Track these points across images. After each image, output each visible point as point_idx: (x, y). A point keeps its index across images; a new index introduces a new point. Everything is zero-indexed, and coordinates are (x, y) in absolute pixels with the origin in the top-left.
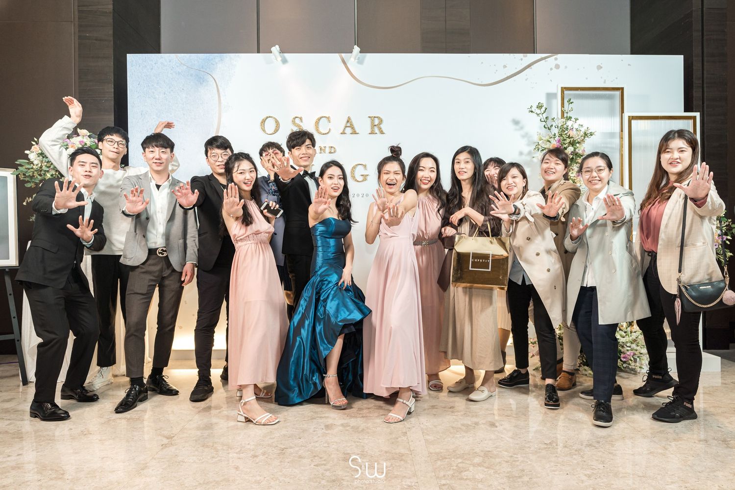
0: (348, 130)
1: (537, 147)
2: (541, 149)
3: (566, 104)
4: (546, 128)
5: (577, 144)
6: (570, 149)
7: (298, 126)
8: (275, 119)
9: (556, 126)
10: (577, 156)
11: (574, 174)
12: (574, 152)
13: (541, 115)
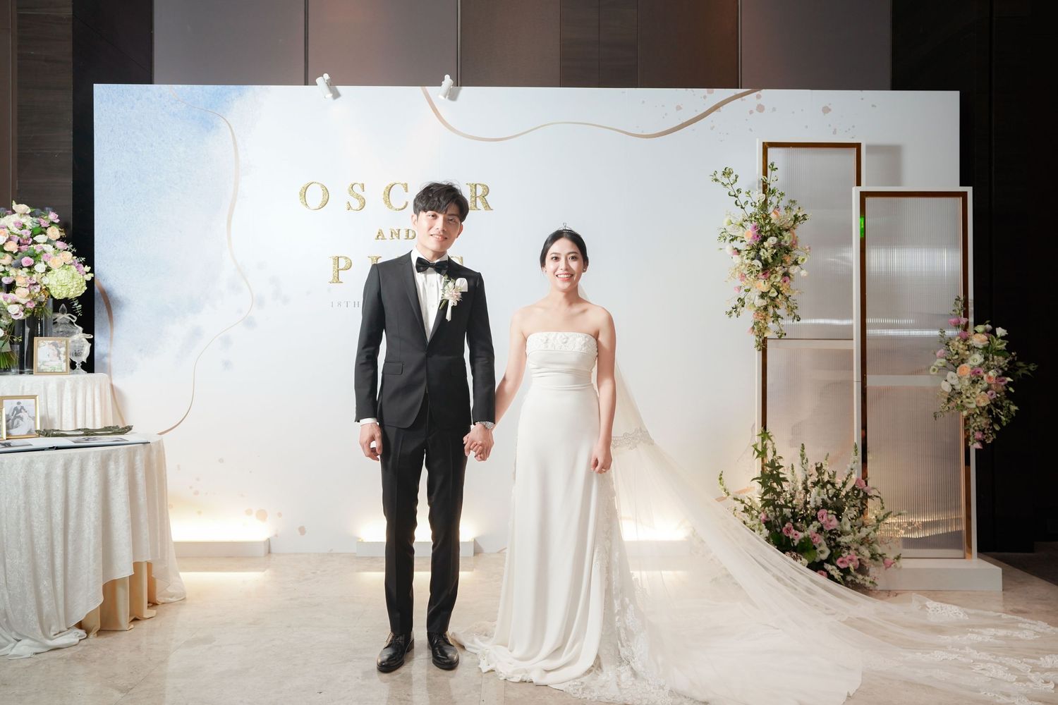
1: (723, 235)
2: (728, 238)
3: (769, 170)
4: (737, 205)
5: (784, 233)
6: (772, 240)
7: (358, 197)
8: (323, 186)
9: (753, 204)
10: (783, 251)
11: (779, 279)
12: (778, 246)
13: (729, 186)
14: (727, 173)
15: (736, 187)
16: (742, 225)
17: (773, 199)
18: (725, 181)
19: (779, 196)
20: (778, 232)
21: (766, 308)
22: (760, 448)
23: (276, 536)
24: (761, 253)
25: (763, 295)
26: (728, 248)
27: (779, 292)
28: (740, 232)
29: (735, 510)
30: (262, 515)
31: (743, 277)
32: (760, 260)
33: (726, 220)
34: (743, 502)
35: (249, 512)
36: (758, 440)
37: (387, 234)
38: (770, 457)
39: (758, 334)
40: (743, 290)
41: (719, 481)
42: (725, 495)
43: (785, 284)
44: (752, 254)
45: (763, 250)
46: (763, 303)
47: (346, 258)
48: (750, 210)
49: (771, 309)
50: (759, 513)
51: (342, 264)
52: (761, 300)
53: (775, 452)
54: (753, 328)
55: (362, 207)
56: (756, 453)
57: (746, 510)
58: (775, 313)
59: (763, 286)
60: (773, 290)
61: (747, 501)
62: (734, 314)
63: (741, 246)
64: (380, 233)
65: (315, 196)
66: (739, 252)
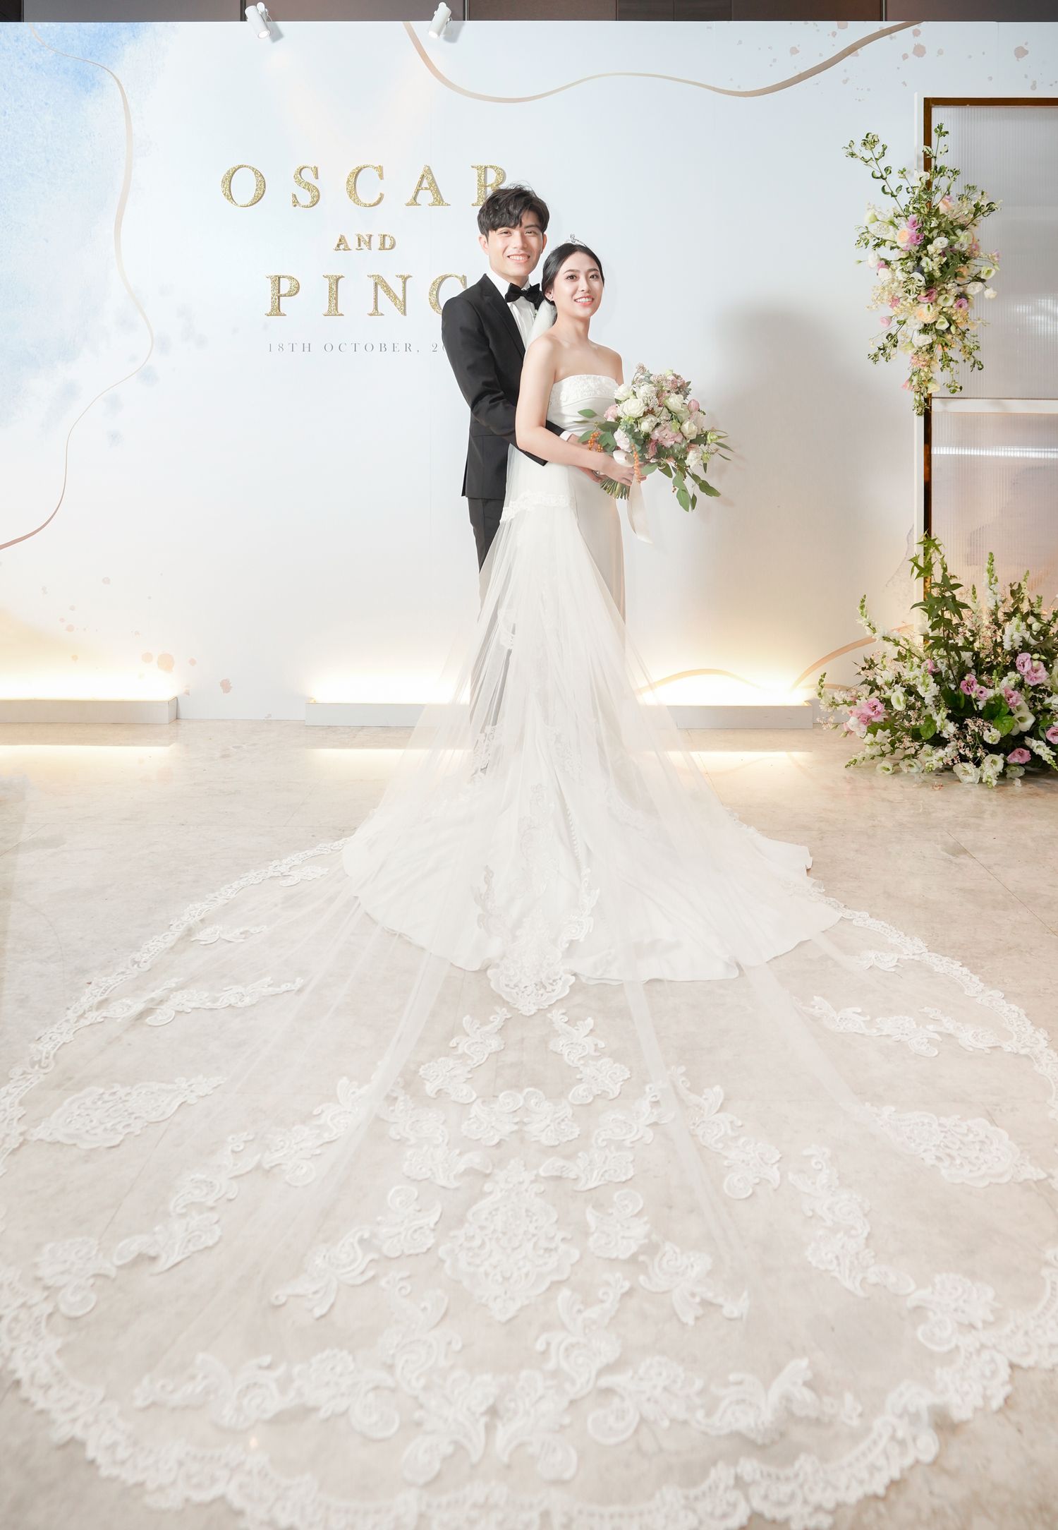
0: (426, 197)
1: (863, 237)
2: (872, 243)
3: (934, 136)
4: (885, 193)
5: (959, 232)
6: (940, 243)
7: (308, 187)
8: (256, 172)
9: (910, 190)
10: (956, 261)
11: (951, 302)
12: (949, 252)
13: (873, 163)
14: (869, 142)
15: (883, 163)
16: (892, 223)
17: (941, 182)
18: (867, 154)
19: (950, 174)
20: (950, 229)
21: (931, 348)
22: (921, 563)
23: (187, 693)
24: (923, 264)
25: (926, 329)
26: (871, 257)
27: (951, 322)
28: (889, 234)
29: (884, 657)
30: (167, 662)
31: (895, 301)
32: (922, 272)
33: (869, 215)
34: (897, 644)
35: (147, 657)
36: (918, 550)
37: (352, 242)
38: (937, 577)
39: (917, 388)
40: (894, 322)
41: (860, 611)
42: (869, 632)
43: (961, 310)
44: (910, 264)
45: (925, 260)
46: (927, 339)
47: (291, 278)
48: (904, 198)
49: (938, 351)
50: (922, 661)
51: (285, 286)
52: (923, 336)
53: (945, 570)
54: (911, 380)
55: (314, 204)
56: (916, 571)
57: (901, 657)
58: (945, 353)
59: (926, 313)
60: (942, 319)
61: (902, 642)
62: (882, 359)
63: (893, 256)
64: (342, 240)
65: (244, 186)
66: (888, 263)
